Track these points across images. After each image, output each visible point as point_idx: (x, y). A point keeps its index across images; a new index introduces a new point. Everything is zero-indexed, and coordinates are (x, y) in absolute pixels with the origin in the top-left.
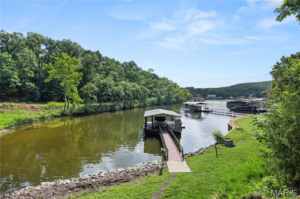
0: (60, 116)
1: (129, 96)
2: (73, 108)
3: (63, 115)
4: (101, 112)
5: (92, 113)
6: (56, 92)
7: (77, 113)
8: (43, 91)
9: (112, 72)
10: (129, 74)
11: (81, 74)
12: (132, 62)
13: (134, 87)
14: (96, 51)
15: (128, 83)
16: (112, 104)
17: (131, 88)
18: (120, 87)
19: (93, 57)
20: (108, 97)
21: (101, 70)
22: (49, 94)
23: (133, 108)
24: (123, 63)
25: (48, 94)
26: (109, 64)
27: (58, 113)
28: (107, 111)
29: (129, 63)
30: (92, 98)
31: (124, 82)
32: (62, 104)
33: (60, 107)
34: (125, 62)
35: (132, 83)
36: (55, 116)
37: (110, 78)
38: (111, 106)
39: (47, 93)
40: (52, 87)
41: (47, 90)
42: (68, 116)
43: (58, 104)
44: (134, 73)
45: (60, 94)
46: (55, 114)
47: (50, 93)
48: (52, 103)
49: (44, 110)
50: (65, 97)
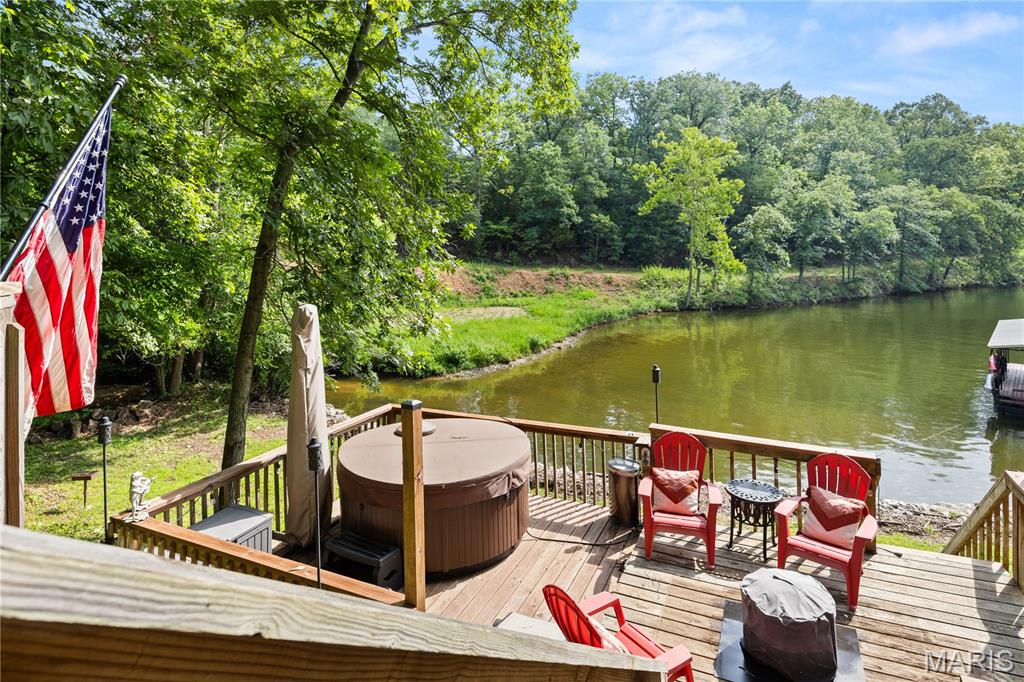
0: (676, 311)
1: (924, 244)
2: (713, 286)
3: (686, 308)
4: (806, 304)
5: (773, 307)
6: (662, 238)
7: (724, 303)
8: (629, 235)
9: (840, 155)
10: (923, 150)
11: (736, 185)
12: (934, 98)
13: (947, 206)
14: (778, 85)
15: (916, 191)
16: (846, 275)
17: (931, 213)
18: (883, 210)
19: (772, 111)
20: (831, 250)
21: (799, 151)
22: (644, 244)
23: (944, 291)
24: (890, 109)
25: (640, 242)
26: (829, 123)
27: (670, 301)
28: (826, 302)
29: (923, 106)
30: (774, 258)
31: (898, 191)
32: (682, 274)
33: (678, 283)
34: (902, 104)
35: (936, 190)
36: (665, 310)
37: (837, 181)
38: (843, 284)
39: (638, 240)
40: (651, 223)
41: (640, 232)
42: (699, 310)
43: (669, 274)
44: (946, 143)
45: (673, 242)
46: (664, 302)
47: (646, 240)
48: (655, 270)
49: (637, 290)
50: (691, 254)
